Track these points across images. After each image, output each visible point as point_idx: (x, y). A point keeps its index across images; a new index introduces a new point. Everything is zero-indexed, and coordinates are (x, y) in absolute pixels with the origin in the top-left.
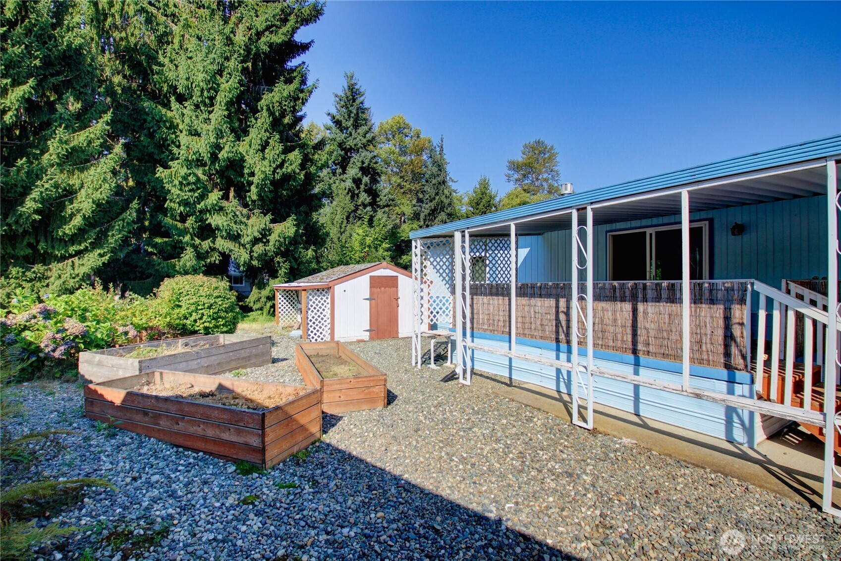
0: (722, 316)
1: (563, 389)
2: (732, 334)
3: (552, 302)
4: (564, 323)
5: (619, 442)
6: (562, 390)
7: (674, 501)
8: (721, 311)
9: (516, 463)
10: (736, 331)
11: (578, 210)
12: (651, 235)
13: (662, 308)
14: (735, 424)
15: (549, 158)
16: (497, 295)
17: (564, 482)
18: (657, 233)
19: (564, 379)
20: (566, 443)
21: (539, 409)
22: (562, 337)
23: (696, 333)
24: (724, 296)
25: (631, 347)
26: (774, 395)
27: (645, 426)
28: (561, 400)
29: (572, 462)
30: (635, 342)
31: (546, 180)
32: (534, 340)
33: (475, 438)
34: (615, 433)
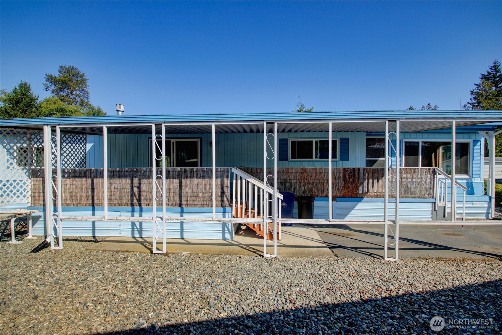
0: (220, 183)
1: (137, 235)
2: (224, 191)
3: (128, 181)
4: (137, 194)
5: (182, 255)
6: (135, 236)
7: (222, 273)
8: (220, 181)
9: (136, 288)
10: (225, 189)
11: (156, 125)
12: (173, 143)
13: (194, 181)
14: (226, 232)
15: (81, 81)
16: (80, 177)
17: (171, 287)
18: (176, 142)
19: (137, 228)
20: (156, 265)
21: (127, 251)
22: (135, 202)
23: (210, 192)
24: (221, 174)
25: (178, 203)
26: (239, 216)
27: (189, 243)
28: (137, 242)
29: (166, 274)
30: (180, 200)
31: (79, 96)
32: (114, 207)
33: (95, 284)
34: (178, 251)
